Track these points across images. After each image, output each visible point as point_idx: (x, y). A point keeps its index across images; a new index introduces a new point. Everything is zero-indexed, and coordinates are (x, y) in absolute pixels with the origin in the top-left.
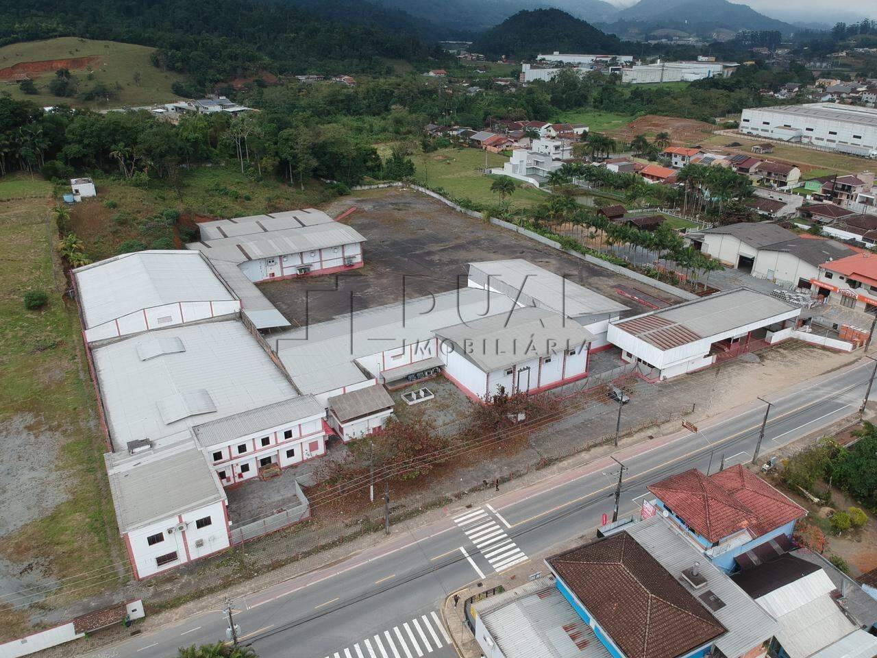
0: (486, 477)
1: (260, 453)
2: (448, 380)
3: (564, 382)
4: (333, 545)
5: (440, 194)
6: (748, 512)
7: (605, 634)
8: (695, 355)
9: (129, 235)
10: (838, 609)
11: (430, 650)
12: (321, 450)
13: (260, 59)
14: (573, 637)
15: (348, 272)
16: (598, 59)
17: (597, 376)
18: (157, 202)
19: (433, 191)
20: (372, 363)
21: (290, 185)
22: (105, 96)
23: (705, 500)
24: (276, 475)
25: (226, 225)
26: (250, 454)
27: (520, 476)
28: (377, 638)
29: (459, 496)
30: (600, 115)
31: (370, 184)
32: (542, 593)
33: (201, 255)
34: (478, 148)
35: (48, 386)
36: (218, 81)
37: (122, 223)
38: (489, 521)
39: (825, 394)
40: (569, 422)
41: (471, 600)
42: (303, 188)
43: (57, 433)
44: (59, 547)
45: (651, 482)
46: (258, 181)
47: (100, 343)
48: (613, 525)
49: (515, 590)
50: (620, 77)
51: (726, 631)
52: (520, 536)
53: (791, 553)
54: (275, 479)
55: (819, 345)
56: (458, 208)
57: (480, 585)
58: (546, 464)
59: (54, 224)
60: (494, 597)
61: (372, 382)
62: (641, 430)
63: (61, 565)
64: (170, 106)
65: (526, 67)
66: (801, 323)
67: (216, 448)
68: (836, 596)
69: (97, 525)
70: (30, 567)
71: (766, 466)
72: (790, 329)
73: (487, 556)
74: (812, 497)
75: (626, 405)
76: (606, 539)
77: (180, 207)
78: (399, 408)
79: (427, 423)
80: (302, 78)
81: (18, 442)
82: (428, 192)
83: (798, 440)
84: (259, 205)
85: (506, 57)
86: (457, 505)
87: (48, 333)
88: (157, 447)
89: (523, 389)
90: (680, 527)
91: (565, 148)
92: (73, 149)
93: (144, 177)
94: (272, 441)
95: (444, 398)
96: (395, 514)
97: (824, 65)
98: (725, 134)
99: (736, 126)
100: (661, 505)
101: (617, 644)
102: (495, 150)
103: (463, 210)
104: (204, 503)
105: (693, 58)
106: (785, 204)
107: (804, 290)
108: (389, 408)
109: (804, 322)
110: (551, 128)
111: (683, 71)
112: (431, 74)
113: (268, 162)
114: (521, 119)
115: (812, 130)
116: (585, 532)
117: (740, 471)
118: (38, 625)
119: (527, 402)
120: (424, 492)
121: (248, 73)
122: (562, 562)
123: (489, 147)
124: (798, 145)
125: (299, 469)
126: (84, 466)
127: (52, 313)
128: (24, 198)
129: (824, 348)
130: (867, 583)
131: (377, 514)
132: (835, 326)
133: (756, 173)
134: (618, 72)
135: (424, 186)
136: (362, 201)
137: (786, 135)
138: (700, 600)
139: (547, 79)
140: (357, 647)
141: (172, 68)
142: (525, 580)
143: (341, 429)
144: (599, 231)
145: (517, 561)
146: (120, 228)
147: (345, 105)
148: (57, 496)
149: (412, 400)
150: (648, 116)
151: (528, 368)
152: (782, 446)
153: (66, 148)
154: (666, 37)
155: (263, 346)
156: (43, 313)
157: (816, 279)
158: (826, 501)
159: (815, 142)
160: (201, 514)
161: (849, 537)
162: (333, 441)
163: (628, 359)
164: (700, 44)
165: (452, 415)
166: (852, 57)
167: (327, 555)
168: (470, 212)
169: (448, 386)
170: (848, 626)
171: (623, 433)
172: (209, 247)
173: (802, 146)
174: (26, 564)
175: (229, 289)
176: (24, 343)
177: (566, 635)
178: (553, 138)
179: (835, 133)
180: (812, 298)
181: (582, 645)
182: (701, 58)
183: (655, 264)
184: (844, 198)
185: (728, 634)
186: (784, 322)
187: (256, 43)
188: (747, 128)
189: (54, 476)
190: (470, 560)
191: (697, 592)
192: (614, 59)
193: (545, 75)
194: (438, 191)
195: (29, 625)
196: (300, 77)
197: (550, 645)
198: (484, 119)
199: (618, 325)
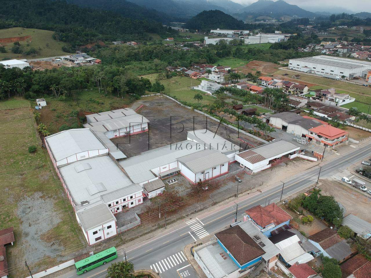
0: (196, 209)
1: (122, 204)
2: (182, 175)
3: (221, 175)
4: (149, 232)
5: (175, 99)
6: (274, 218)
7: (231, 255)
8: (264, 164)
9: (62, 122)
10: (300, 247)
11: (181, 262)
12: (142, 202)
13: (98, 36)
14: (223, 256)
15: (143, 133)
16: (235, 32)
17: (231, 173)
18: (69, 107)
19: (172, 98)
20: (156, 171)
21: (118, 97)
22: (35, 53)
23: (261, 215)
24: (128, 211)
25: (96, 115)
26: (120, 204)
27: (207, 208)
28: (165, 259)
29: (187, 216)
30: (235, 60)
31: (148, 94)
32: (213, 244)
33: (90, 130)
34: (188, 77)
35: (44, 182)
36: (80, 45)
37: (59, 117)
38: (197, 223)
39: (306, 177)
40: (222, 189)
41: (193, 247)
42: (123, 98)
43: (52, 199)
44: (62, 237)
45: (246, 210)
46: (106, 96)
47: (61, 166)
48: (235, 223)
49: (205, 244)
50: (244, 42)
51: (265, 253)
52: (207, 228)
53: (288, 230)
54: (128, 212)
55: (306, 159)
56: (182, 105)
57: (195, 243)
58: (215, 204)
59: (34, 118)
60: (199, 246)
61: (157, 178)
62: (245, 191)
63: (64, 242)
64: (62, 57)
65: (206, 38)
66: (301, 151)
67: (109, 203)
68: (300, 243)
69: (73, 229)
70: (54, 244)
71: (284, 203)
72: (297, 154)
73: (197, 234)
74: (297, 212)
75: (241, 183)
76: (232, 227)
77: (78, 109)
78: (166, 186)
79: (176, 192)
80: (115, 43)
81: (39, 203)
82: (170, 98)
83: (295, 194)
84: (107, 106)
85: (198, 31)
86: (187, 219)
87: (39, 162)
88: (90, 203)
89: (207, 178)
90: (254, 223)
91: (221, 78)
92: (36, 87)
93: (64, 97)
94: (126, 200)
95: (181, 182)
96: (168, 222)
97: (326, 33)
98: (283, 69)
99: (287, 65)
100: (249, 217)
101: (234, 257)
102: (195, 78)
103: (184, 106)
104: (109, 221)
105: (273, 32)
106: (301, 103)
107: (304, 138)
108: (163, 187)
109: (302, 151)
110: (216, 68)
111: (269, 38)
112: (168, 39)
113: (110, 89)
114: (205, 63)
115: (315, 68)
116: (227, 226)
117: (274, 205)
118: (60, 261)
119: (208, 184)
120: (176, 215)
121: (93, 41)
122: (219, 235)
123: (192, 77)
124: (310, 74)
125: (135, 208)
126: (64, 210)
127: (39, 154)
128: (20, 108)
129: (308, 160)
130: (310, 239)
131: (162, 222)
132: (313, 152)
133: (292, 88)
134: (242, 39)
135: (168, 95)
136: (145, 102)
137: (306, 70)
138: (259, 244)
139: (215, 44)
140: (159, 262)
141: (61, 40)
142: (208, 241)
143: (148, 195)
144: (233, 116)
145: (206, 235)
146: (58, 119)
147: (134, 57)
148: (57, 221)
149: (170, 183)
150: (254, 61)
151: (209, 172)
152: (290, 195)
153: (33, 87)
154: (263, 20)
155: (119, 166)
156: (35, 154)
157: (308, 134)
158: (302, 213)
159: (317, 73)
160: (108, 225)
161: (308, 225)
162: (145, 199)
163: (242, 166)
164: (277, 23)
165: (184, 188)
166: (337, 30)
167: (147, 236)
168: (186, 107)
169: (182, 177)
170: (303, 252)
171: (240, 193)
172: (92, 126)
173: (311, 74)
174: (52, 243)
175: (103, 144)
176: (31, 166)
177: (220, 256)
178: (217, 72)
179: (324, 70)
180: (306, 141)
181: (225, 259)
182: (276, 32)
183: (253, 128)
184: (324, 98)
185: (265, 254)
186: (295, 151)
187: (95, 27)
188: (291, 67)
189: (54, 214)
190: (192, 235)
191: (258, 242)
192: (241, 32)
193: (213, 41)
194: (174, 97)
195: (58, 262)
196: (114, 42)
197: (216, 259)
198: (190, 63)
199: (239, 155)
